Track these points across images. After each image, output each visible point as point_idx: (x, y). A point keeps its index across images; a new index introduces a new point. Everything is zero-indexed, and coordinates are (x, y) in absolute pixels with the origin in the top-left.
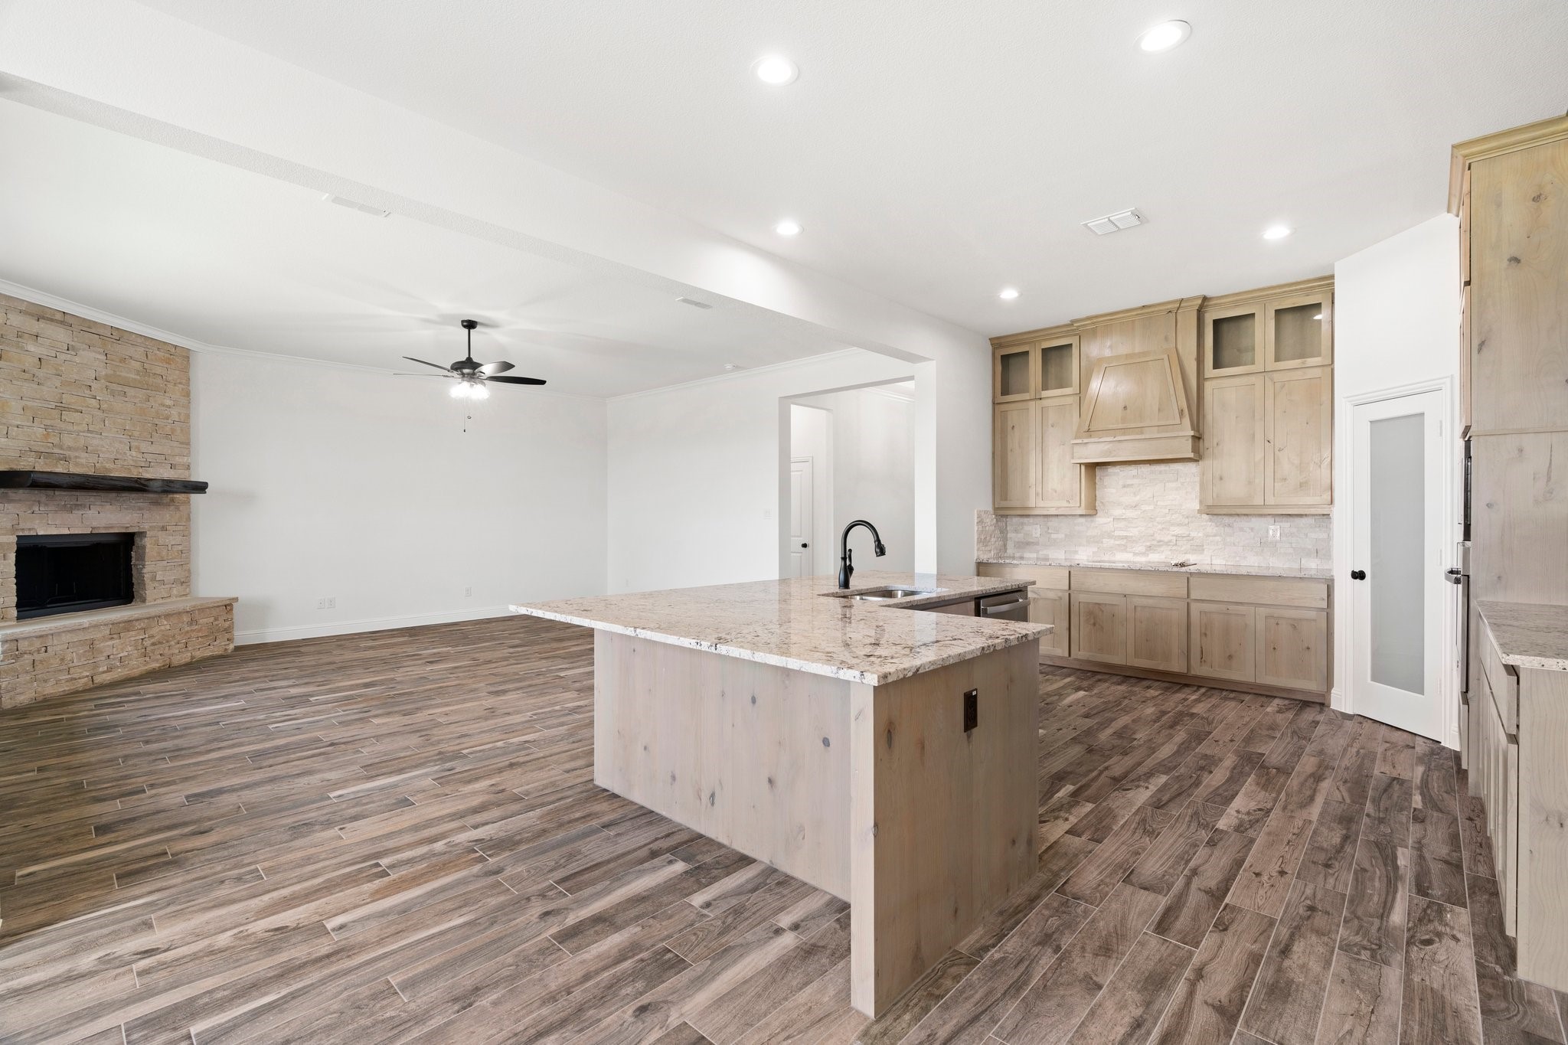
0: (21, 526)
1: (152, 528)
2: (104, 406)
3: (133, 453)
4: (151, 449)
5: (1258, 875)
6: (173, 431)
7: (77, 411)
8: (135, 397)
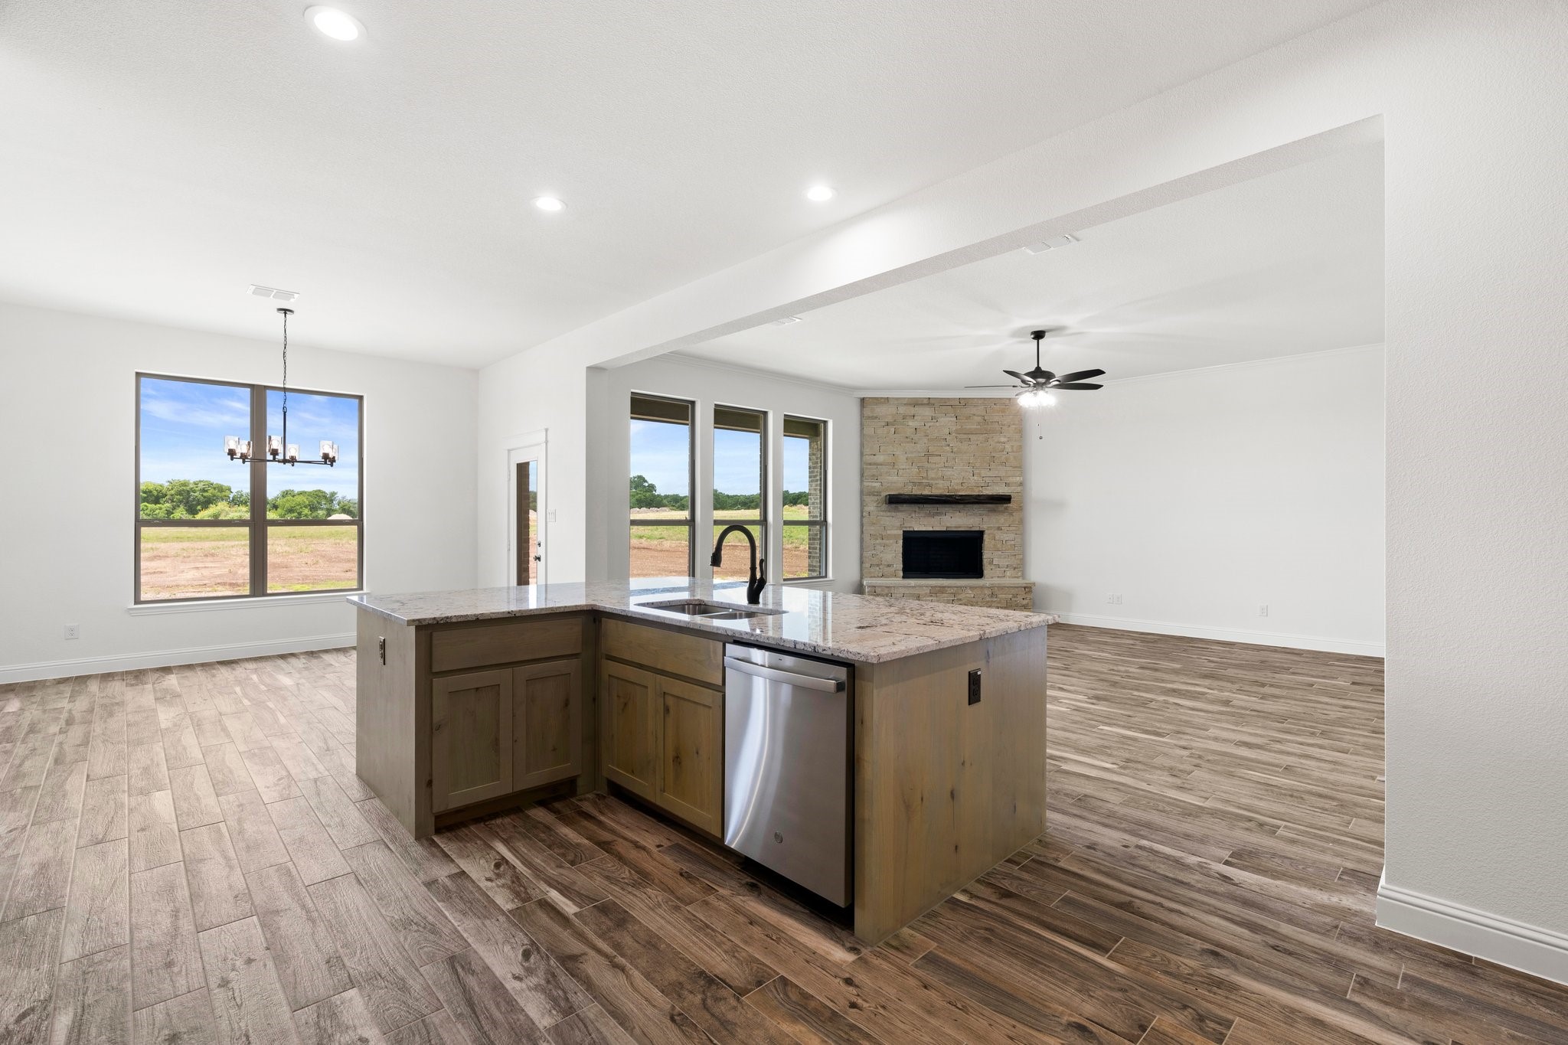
0: (905, 525)
1: (989, 528)
2: (955, 450)
3: (975, 478)
4: (990, 474)
5: (249, 961)
6: (1007, 459)
7: (937, 455)
8: (977, 440)
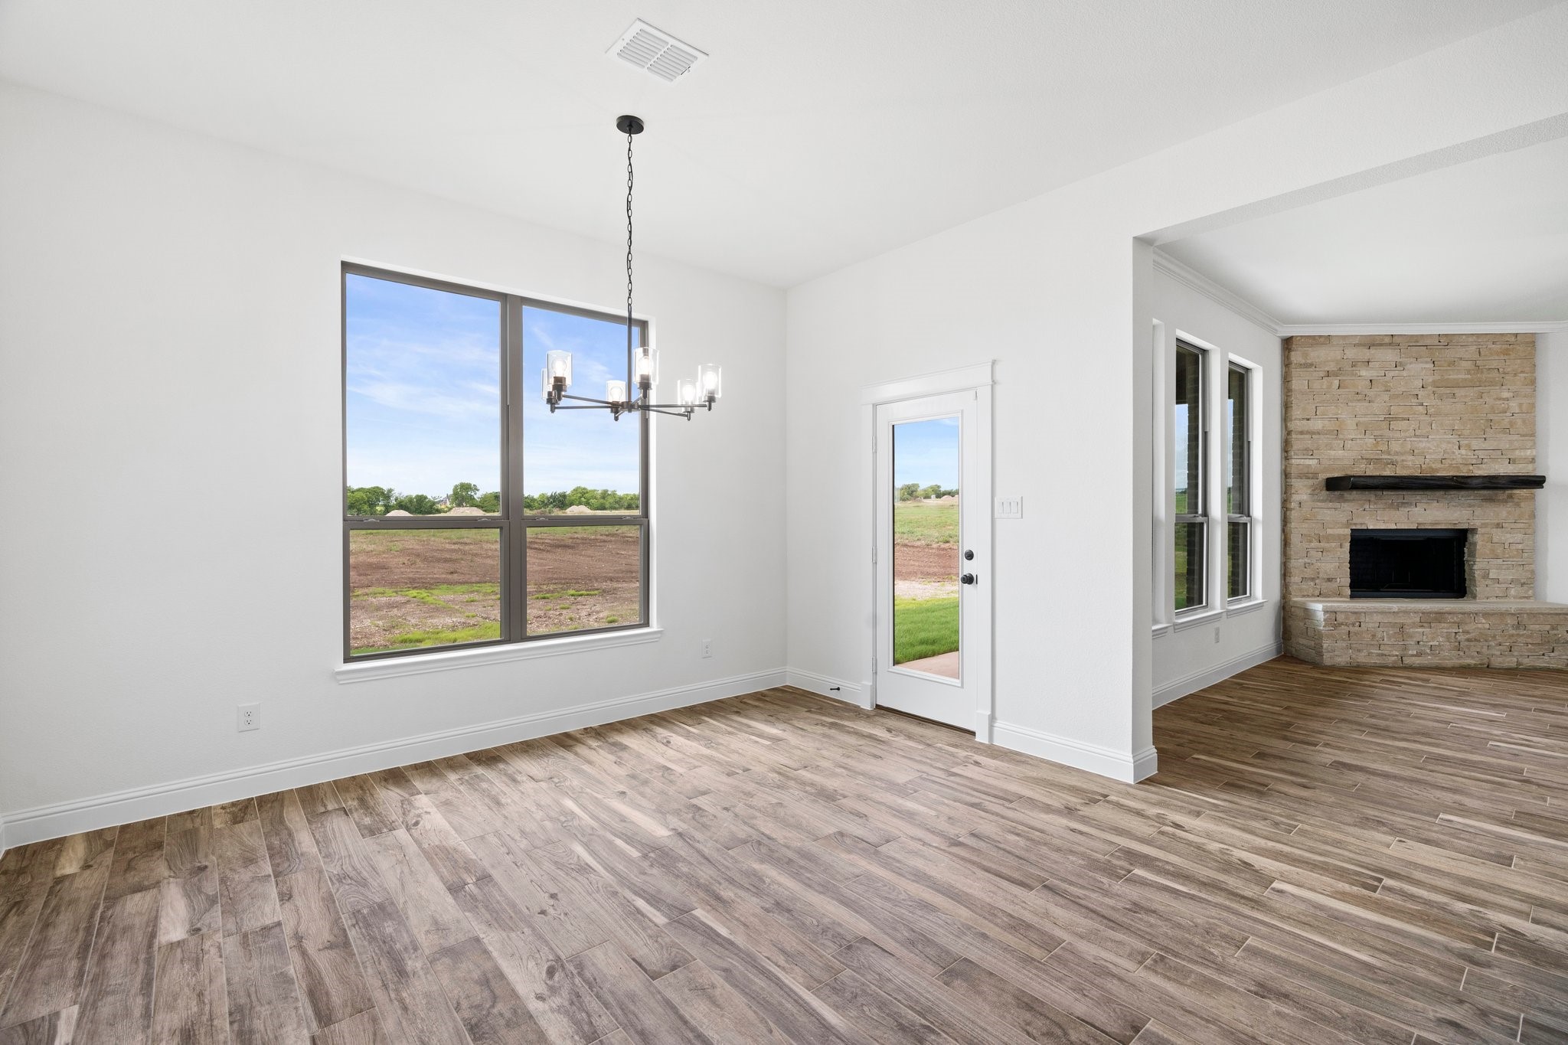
0: (1354, 521)
1: (1485, 525)
2: (1431, 411)
3: (1463, 451)
4: (1485, 445)
6: (1512, 424)
7: (1404, 419)
8: (1466, 396)
